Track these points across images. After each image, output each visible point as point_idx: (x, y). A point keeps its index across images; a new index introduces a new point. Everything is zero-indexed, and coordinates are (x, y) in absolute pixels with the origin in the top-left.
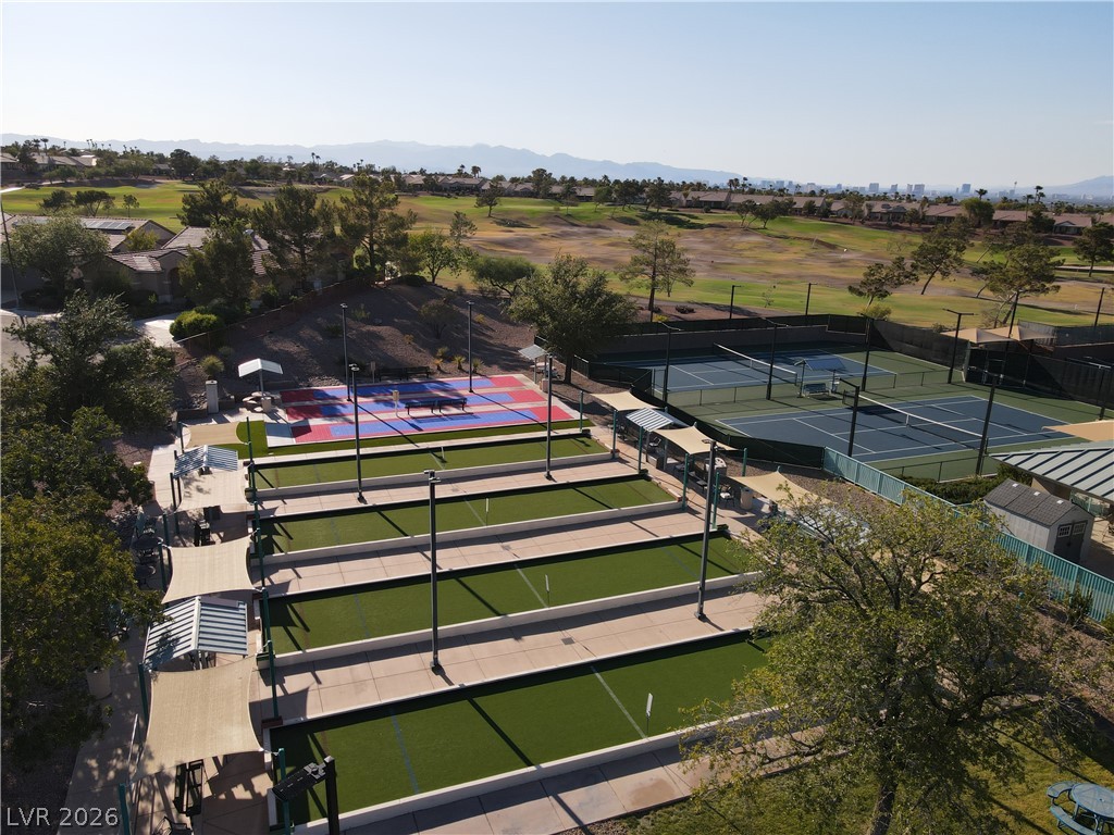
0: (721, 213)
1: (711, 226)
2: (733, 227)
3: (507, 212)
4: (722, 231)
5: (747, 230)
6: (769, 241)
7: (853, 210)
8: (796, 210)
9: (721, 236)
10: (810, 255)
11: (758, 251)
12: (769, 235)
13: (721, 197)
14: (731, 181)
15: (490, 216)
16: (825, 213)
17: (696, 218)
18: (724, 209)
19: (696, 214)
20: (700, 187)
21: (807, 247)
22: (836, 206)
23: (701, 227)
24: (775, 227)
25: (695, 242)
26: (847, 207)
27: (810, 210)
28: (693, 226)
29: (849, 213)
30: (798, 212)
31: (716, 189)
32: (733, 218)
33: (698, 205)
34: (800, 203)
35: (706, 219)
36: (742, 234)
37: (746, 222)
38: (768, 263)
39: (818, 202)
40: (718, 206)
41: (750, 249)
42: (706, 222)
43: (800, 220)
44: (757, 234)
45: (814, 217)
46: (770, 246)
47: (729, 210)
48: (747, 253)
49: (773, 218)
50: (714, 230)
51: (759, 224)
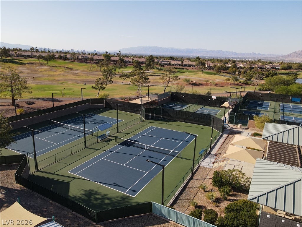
0: (31, 59)
2: (36, 63)
4: (33, 65)
5: (42, 65)
6: (51, 68)
7: (73, 57)
8: (56, 57)
9: (33, 67)
10: (65, 72)
11: (48, 71)
12: (50, 66)
13: (30, 53)
14: (31, 48)
16: (65, 59)
17: (22, 61)
18: (31, 57)
19: (21, 59)
20: (20, 50)
21: (63, 69)
22: (68, 56)
23: (25, 64)
24: (51, 63)
25: (23, 69)
26: (71, 56)
27: (60, 58)
28: (21, 64)
29: (72, 58)
30: (56, 58)
31: (26, 51)
32: (36, 61)
33: (21, 56)
34: (57, 55)
35: (26, 61)
36: (41, 66)
37: (41, 62)
38: (53, 76)
39: (62, 55)
40: (29, 56)
41: (45, 71)
42: (26, 62)
43: (58, 61)
44: (46, 66)
45: (62, 60)
46: (51, 70)
47: (33, 58)
48: (44, 73)
49: (50, 60)
50: (30, 65)
51: (46, 62)
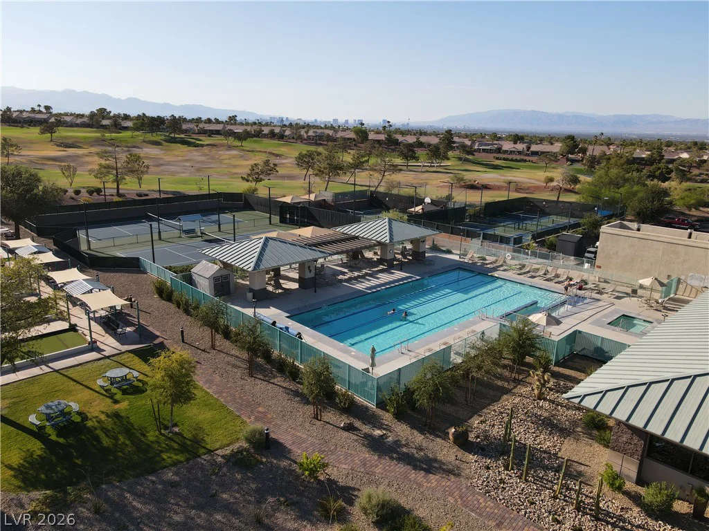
0: (219, 137)
1: (208, 145)
2: (222, 145)
3: (66, 138)
4: (215, 148)
5: (230, 147)
6: (243, 153)
9: (214, 151)
11: (233, 159)
12: (243, 150)
15: (52, 141)
16: (281, 137)
17: (201, 140)
18: (219, 134)
19: (201, 138)
21: (264, 156)
22: (288, 132)
23: (202, 146)
24: (248, 144)
25: (197, 155)
26: (293, 133)
27: (272, 135)
28: (197, 146)
30: (265, 136)
31: (216, 122)
33: (204, 132)
34: (266, 130)
35: (206, 140)
36: (227, 150)
37: (229, 142)
38: (235, 166)
39: (277, 130)
40: (218, 132)
41: (229, 159)
43: (265, 140)
44: (236, 150)
45: (274, 139)
46: (242, 157)
48: (226, 161)
50: (209, 148)
51: (238, 143)
